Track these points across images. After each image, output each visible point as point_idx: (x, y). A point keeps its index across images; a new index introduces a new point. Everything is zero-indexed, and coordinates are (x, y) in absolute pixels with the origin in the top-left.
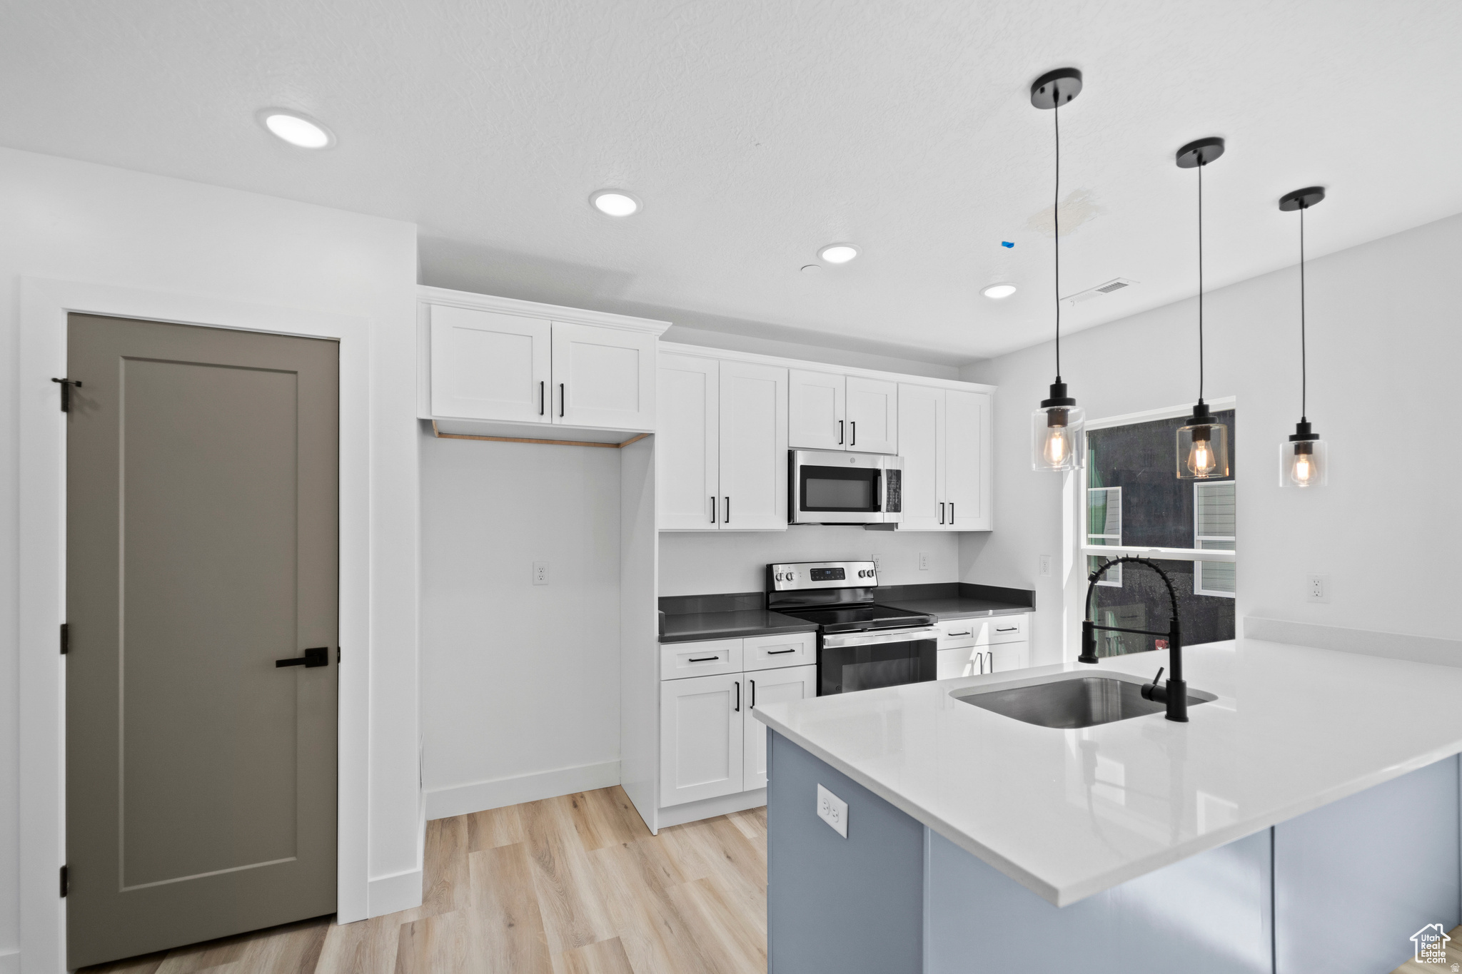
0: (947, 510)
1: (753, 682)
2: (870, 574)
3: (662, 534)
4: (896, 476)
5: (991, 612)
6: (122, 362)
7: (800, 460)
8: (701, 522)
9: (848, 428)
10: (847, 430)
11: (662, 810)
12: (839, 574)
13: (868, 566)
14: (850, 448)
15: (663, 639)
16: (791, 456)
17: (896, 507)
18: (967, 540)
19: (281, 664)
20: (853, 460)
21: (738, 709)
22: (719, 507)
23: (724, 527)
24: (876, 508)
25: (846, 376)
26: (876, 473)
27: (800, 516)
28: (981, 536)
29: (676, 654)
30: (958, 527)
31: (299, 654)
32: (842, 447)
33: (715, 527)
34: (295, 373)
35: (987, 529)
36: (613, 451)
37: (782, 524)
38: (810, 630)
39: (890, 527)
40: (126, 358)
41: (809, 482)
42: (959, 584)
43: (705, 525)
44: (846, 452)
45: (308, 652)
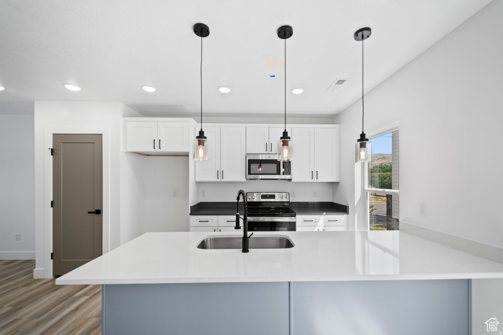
0: (314, 174)
1: (221, 230)
2: (286, 197)
3: (196, 182)
5: (324, 213)
6: (62, 144)
8: (213, 179)
9: (270, 146)
12: (273, 197)
13: (285, 194)
14: (270, 152)
15: (191, 214)
16: (249, 156)
17: (288, 173)
19: (89, 213)
20: (269, 157)
23: (222, 180)
24: (279, 174)
25: (269, 127)
26: (279, 161)
27: (248, 176)
29: (195, 219)
30: (320, 180)
32: (267, 152)
33: (218, 180)
34: (94, 143)
35: (337, 181)
37: (244, 179)
39: (290, 180)
41: (251, 165)
43: (215, 180)
44: (269, 154)
45: (96, 210)
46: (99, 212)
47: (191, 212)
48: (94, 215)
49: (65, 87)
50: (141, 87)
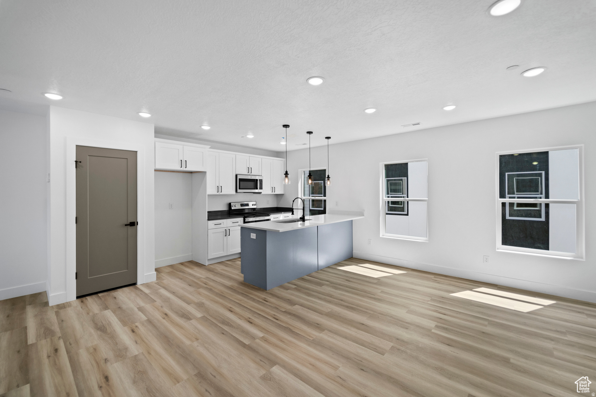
0: (273, 189)
1: (229, 229)
2: (255, 205)
3: (209, 195)
4: (261, 181)
5: (283, 213)
6: (88, 156)
7: (239, 177)
8: (215, 193)
9: (250, 169)
10: (249, 169)
11: (209, 260)
12: (247, 205)
13: (254, 203)
14: (250, 174)
15: (209, 220)
16: (236, 176)
17: (261, 188)
18: (279, 196)
19: (124, 225)
20: (251, 177)
21: (226, 236)
22: (219, 188)
23: (221, 193)
24: (257, 189)
25: (249, 156)
26: (257, 180)
27: (239, 191)
28: (282, 195)
29: (212, 223)
30: (276, 193)
31: (128, 223)
32: (248, 174)
33: (218, 193)
34: (127, 159)
35: (283, 193)
36: (190, 174)
37: (234, 192)
38: (242, 217)
39: (260, 193)
40: (89, 156)
41: (241, 182)
42: (277, 207)
43: (216, 193)
44: (249, 175)
45: (131, 223)
46: (133, 224)
47: (208, 218)
48: (129, 227)
49: (139, 115)
50: (200, 126)
